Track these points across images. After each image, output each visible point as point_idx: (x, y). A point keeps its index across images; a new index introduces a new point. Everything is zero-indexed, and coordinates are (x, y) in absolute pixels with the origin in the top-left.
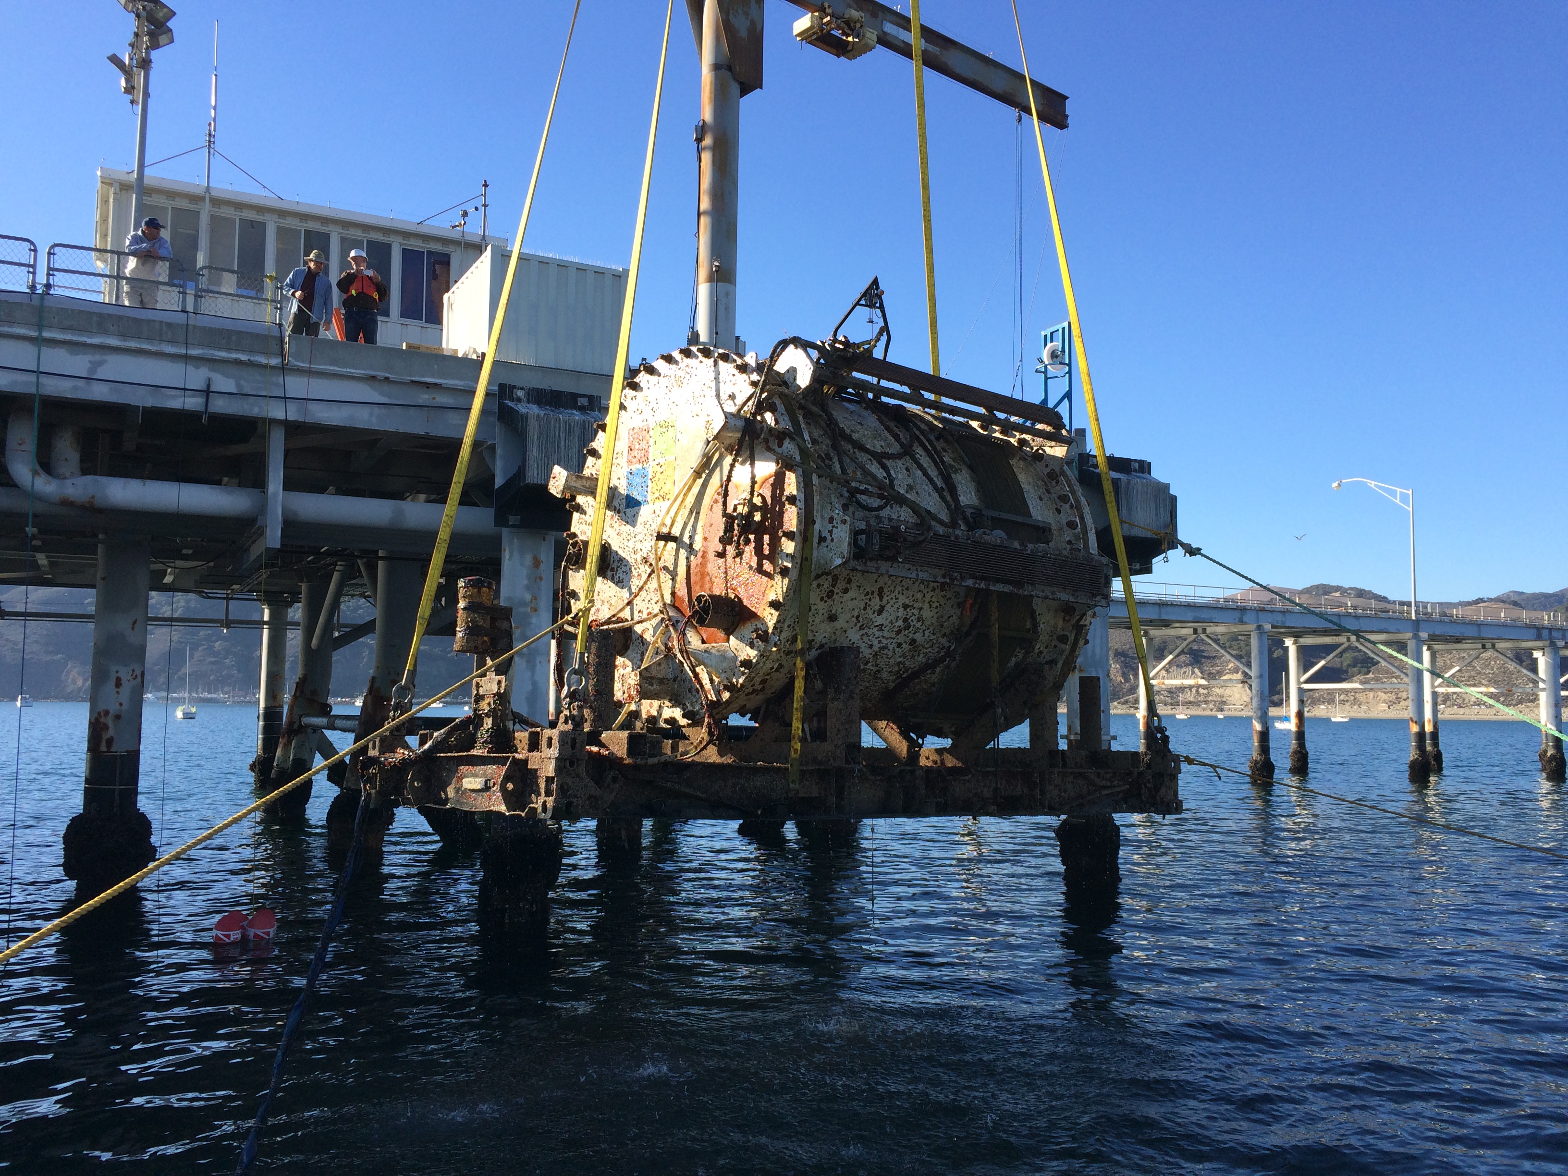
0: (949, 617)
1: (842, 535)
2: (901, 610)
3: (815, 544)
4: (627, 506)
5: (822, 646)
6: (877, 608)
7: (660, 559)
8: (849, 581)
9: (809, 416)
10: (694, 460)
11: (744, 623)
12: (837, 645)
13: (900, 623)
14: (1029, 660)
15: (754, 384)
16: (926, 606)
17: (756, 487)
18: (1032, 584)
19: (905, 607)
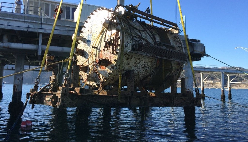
0: (154, 65)
1: (130, 45)
2: (144, 63)
3: (124, 47)
4: (88, 42)
5: (126, 70)
6: (138, 62)
7: (93, 52)
8: (132, 56)
9: (124, 21)
10: (100, 31)
11: (109, 65)
12: (130, 70)
13: (143, 66)
14: (171, 74)
15: (112, 14)
16: (149, 62)
17: (112, 35)
18: (172, 58)
19: (144, 62)
